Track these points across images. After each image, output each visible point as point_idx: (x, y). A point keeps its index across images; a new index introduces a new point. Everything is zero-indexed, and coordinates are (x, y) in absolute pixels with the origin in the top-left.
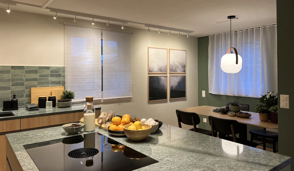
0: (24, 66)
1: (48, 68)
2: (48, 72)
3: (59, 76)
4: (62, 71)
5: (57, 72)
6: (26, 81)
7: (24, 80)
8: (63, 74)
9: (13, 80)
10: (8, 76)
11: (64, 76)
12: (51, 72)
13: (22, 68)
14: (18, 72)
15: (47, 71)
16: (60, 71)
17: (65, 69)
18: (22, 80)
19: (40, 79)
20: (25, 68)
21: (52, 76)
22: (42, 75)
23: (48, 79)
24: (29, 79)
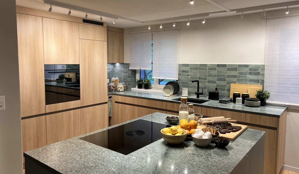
0: (226, 65)
1: (247, 66)
2: (247, 70)
3: (258, 74)
4: (261, 69)
5: (256, 70)
6: (227, 77)
7: (226, 76)
8: (263, 73)
9: (218, 76)
10: (214, 72)
11: (263, 75)
12: (249, 70)
13: (224, 66)
14: (221, 69)
15: (245, 69)
16: (259, 69)
17: (265, 68)
18: (224, 76)
19: (239, 76)
20: (227, 66)
21: (250, 74)
22: (240, 72)
23: (246, 76)
24: (230, 75)
